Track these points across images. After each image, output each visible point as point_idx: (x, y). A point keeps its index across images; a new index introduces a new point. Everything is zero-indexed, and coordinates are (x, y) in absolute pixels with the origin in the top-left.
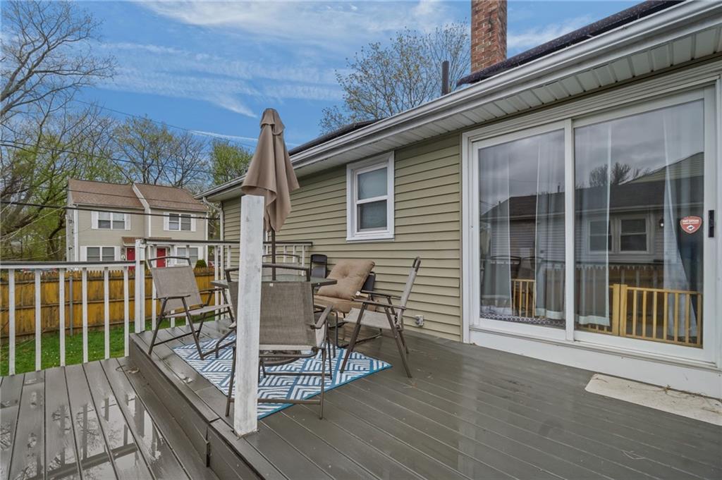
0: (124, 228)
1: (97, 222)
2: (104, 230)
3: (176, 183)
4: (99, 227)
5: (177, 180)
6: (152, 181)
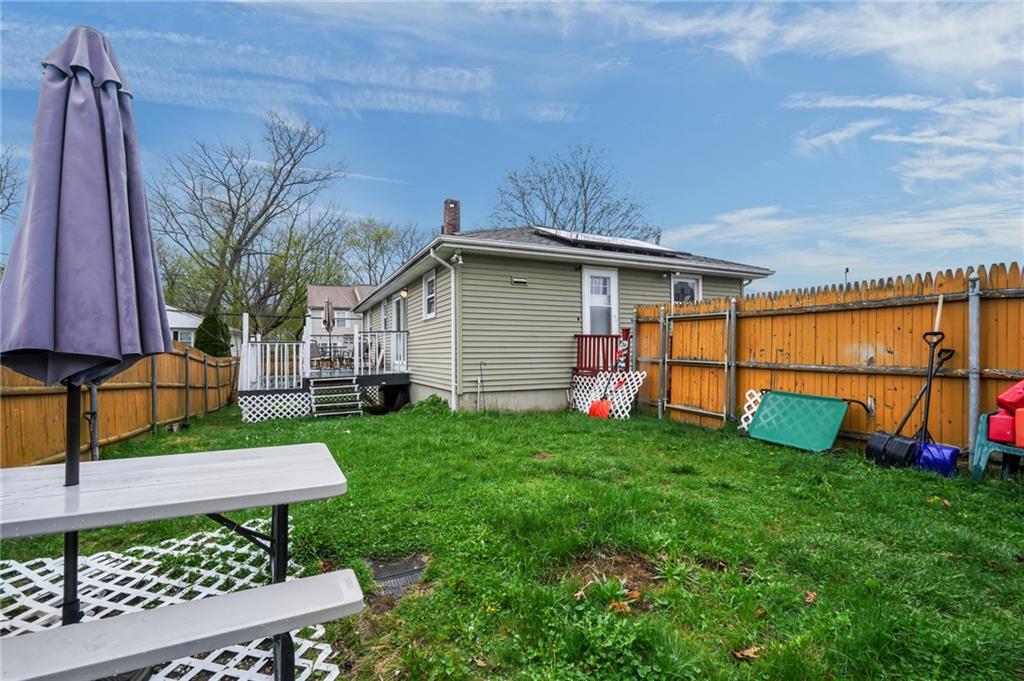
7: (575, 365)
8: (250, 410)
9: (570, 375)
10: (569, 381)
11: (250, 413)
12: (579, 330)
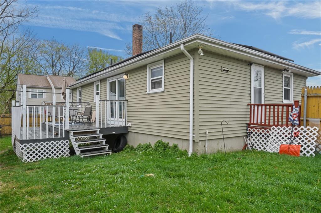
0: (43, 98)
1: (31, 95)
2: (34, 99)
3: (70, 72)
4: (32, 97)
5: (71, 70)
6: (57, 72)
7: (248, 122)
8: (28, 153)
9: (245, 128)
10: (245, 131)
11: (28, 155)
12: (249, 101)
